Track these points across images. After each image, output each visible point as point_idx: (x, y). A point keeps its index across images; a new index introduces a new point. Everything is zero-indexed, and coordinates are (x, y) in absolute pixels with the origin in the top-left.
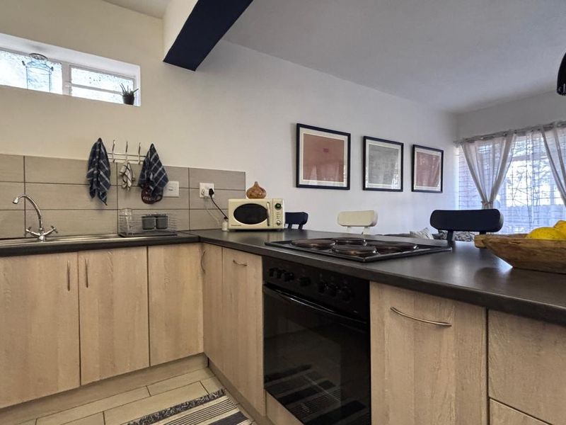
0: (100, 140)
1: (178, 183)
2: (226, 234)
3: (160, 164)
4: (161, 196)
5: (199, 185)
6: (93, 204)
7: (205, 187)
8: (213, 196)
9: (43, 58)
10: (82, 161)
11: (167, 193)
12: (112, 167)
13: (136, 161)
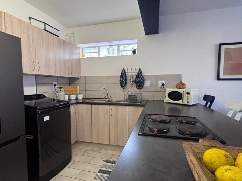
0: (123, 69)
1: (149, 81)
2: (165, 103)
3: (142, 75)
4: (143, 86)
5: (158, 82)
6: (122, 89)
7: (160, 83)
8: (164, 86)
9: (112, 45)
10: (119, 76)
11: (145, 85)
12: (128, 77)
13: (135, 74)
